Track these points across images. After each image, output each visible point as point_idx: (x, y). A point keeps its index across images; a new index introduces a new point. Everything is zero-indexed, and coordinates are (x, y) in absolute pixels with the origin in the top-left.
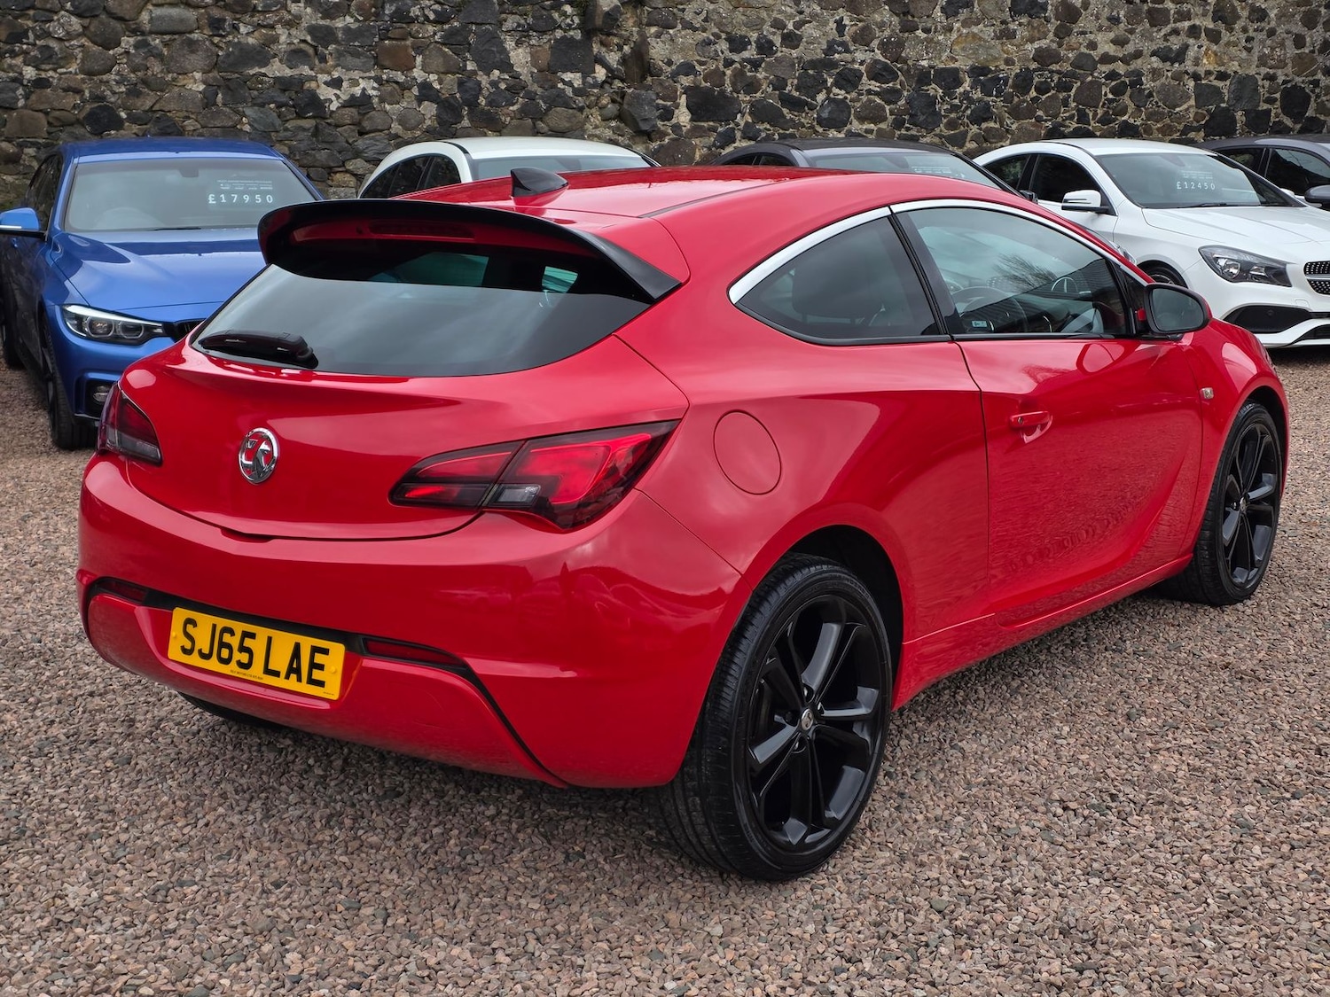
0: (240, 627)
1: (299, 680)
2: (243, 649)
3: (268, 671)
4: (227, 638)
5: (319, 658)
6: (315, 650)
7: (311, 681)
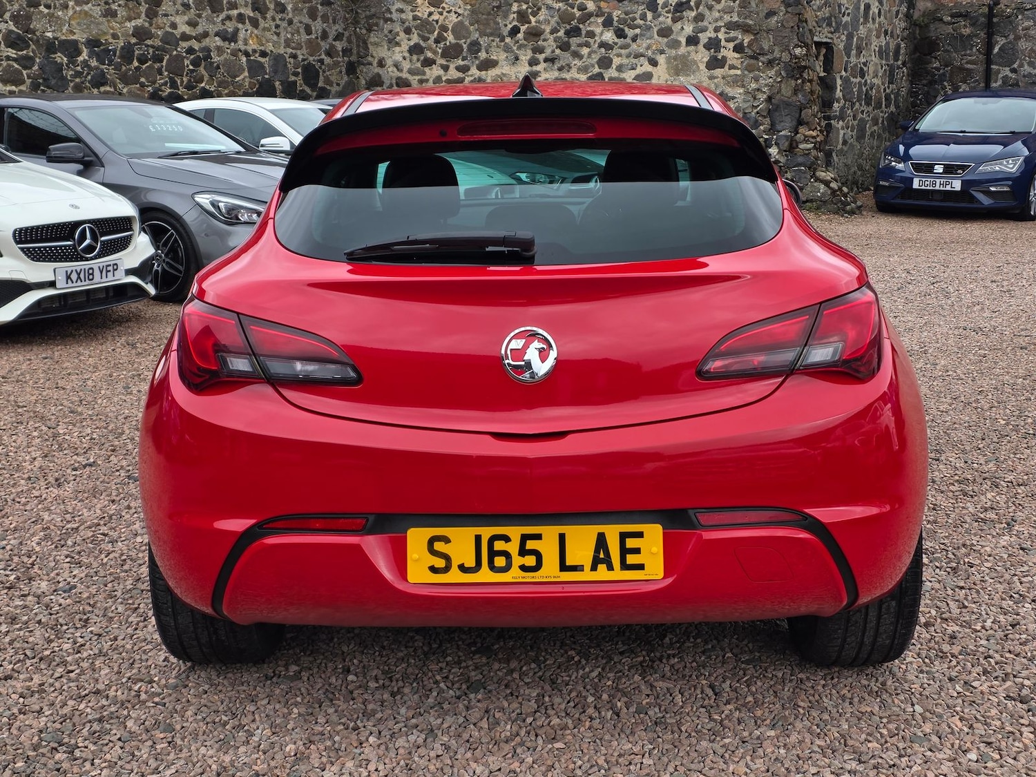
0: (515, 532)
1: (610, 568)
2: (523, 552)
3: (564, 567)
4: (499, 545)
5: (631, 543)
6: (624, 536)
7: (625, 566)
